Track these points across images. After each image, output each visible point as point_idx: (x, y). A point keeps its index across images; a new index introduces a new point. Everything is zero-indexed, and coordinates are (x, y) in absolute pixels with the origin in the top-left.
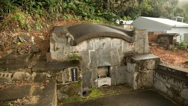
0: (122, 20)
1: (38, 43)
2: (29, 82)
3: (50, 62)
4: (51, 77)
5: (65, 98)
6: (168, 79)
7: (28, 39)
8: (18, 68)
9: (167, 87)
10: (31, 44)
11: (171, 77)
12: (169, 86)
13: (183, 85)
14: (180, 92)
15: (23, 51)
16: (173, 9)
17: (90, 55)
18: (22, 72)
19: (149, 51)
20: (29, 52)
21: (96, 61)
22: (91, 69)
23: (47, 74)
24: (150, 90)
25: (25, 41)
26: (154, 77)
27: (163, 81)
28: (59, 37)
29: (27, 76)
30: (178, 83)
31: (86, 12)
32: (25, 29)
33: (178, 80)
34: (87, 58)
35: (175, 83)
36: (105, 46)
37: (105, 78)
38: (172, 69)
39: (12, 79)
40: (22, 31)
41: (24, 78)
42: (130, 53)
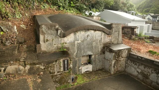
0: (91, 12)
1: (21, 32)
2: (22, 75)
3: (40, 53)
4: (45, 69)
5: (57, 86)
6: (139, 65)
7: (10, 29)
8: (9, 61)
9: (138, 72)
10: (15, 34)
11: (142, 64)
12: (140, 71)
13: (152, 71)
14: (149, 75)
15: (9, 41)
16: (127, 4)
17: (76, 46)
18: (15, 66)
19: (122, 41)
20: (15, 43)
21: (81, 51)
22: (77, 58)
23: (41, 66)
24: (123, 74)
25: (7, 30)
26: (126, 63)
27: (134, 66)
28: (49, 29)
29: (20, 69)
30: (148, 68)
31: (61, 3)
32: (6, 17)
33: (148, 66)
34: (73, 49)
35: (145, 69)
36: (89, 38)
37: (87, 65)
38: (142, 58)
39: (5, 73)
40: (3, 19)
41: (17, 71)
42: (108, 44)
